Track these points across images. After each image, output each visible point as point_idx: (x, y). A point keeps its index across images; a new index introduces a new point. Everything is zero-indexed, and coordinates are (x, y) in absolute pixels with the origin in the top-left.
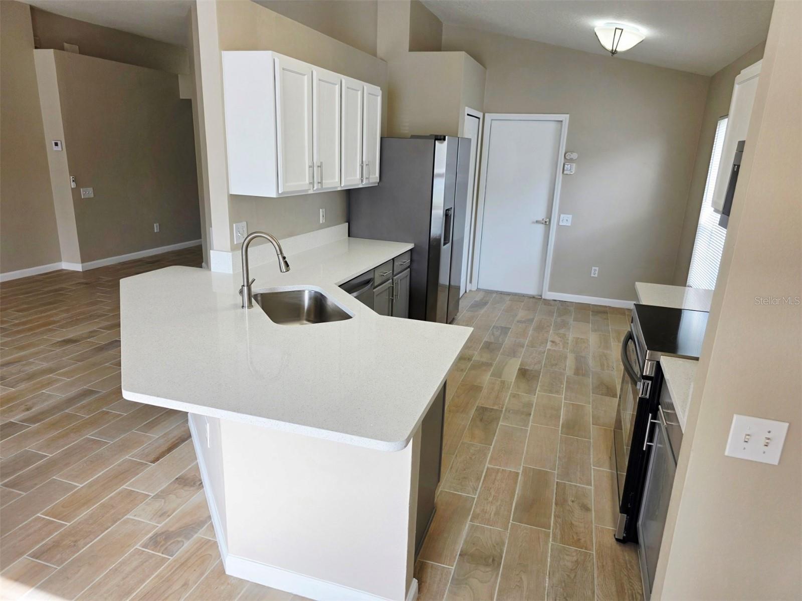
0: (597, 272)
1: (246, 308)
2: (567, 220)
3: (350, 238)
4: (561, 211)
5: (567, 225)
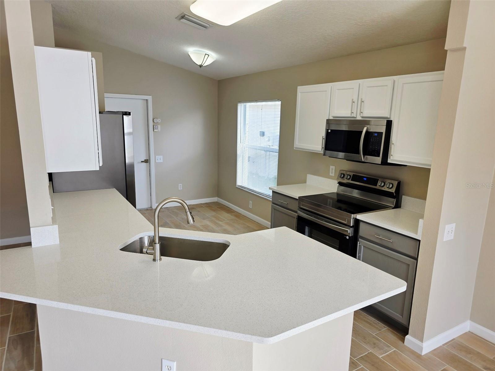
0: (181, 187)
1: (158, 261)
2: (160, 159)
3: (54, 193)
4: (156, 154)
5: (161, 162)
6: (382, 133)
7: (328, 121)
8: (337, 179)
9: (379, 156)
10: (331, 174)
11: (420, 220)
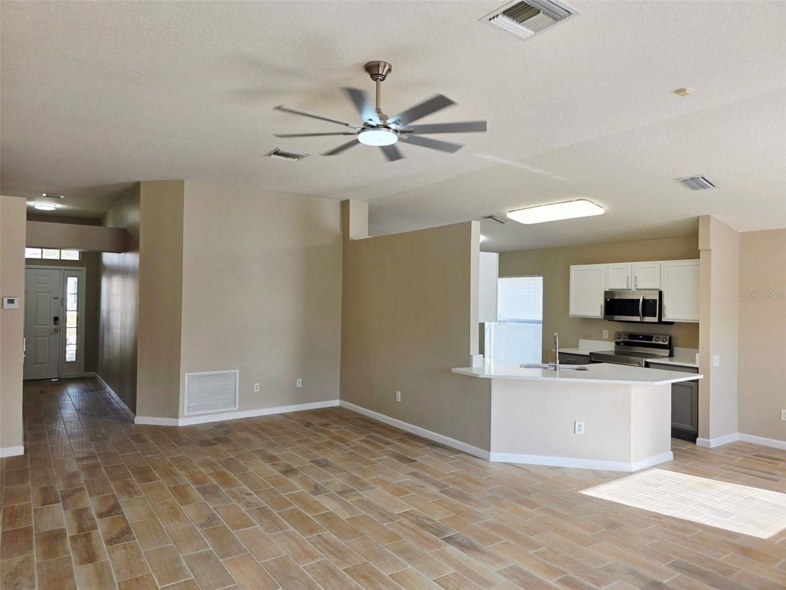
6: (656, 300)
7: (606, 293)
8: (615, 339)
9: (656, 316)
10: (604, 337)
11: (697, 354)
